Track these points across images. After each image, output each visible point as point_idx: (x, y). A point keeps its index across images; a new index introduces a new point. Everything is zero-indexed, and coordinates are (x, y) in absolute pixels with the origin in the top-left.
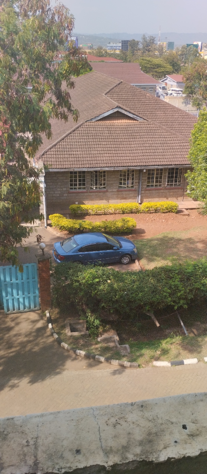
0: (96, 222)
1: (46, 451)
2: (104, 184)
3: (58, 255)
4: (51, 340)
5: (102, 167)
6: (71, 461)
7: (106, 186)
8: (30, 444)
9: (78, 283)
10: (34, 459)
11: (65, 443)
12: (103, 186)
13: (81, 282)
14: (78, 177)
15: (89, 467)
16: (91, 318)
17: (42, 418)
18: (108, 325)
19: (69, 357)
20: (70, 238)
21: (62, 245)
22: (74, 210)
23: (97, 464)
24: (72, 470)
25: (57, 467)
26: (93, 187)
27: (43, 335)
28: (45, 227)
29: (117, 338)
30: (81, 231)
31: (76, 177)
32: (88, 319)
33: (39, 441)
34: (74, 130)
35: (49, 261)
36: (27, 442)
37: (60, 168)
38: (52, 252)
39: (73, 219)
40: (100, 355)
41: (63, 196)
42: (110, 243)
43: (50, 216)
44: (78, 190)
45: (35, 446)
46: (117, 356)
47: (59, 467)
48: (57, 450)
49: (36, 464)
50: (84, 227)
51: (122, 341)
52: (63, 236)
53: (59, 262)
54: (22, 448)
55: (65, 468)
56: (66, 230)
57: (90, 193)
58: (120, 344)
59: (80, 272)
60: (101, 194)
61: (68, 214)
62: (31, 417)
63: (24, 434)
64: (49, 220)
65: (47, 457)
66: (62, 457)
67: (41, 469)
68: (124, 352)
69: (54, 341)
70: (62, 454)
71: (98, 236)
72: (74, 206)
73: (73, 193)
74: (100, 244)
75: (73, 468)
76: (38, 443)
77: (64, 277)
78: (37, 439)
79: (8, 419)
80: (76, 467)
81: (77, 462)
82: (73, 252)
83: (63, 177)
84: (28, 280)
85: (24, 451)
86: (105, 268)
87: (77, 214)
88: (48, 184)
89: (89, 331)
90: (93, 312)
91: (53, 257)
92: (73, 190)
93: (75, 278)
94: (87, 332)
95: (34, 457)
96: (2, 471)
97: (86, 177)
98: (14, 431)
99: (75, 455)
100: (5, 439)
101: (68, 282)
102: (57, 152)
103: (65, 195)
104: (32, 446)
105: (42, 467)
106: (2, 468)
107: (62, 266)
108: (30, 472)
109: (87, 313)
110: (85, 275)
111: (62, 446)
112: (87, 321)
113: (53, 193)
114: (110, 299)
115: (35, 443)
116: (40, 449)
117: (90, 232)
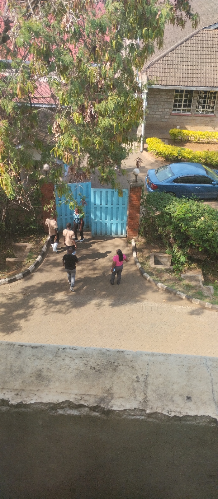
0: (197, 151)
1: (156, 390)
2: (213, 108)
3: (150, 184)
4: (134, 268)
5: (213, 87)
6: (182, 406)
7: (214, 110)
8: (140, 380)
9: (169, 215)
10: (144, 396)
11: (176, 387)
12: (211, 110)
13: (172, 215)
14: (184, 97)
15: (199, 416)
16: (178, 253)
17: (152, 357)
18: (194, 263)
19: (149, 288)
20: (165, 166)
21: (157, 173)
22: (174, 135)
23: (208, 416)
24: (182, 416)
25: (167, 409)
26: (199, 111)
28: (141, 151)
29: (201, 278)
30: (177, 160)
31: (181, 96)
32: (174, 253)
33: (149, 379)
34: (188, 40)
35: (141, 188)
36: (137, 377)
37: (166, 85)
38: (145, 178)
39: (172, 145)
40: (182, 292)
41: (164, 118)
42: (209, 176)
43: (147, 140)
44: (181, 113)
45: (145, 384)
46: (200, 295)
47: (168, 410)
48: (168, 392)
49: (145, 401)
50: (183, 156)
51: (206, 282)
53: (152, 191)
54: (133, 383)
55: (175, 412)
56: (163, 157)
57: (195, 117)
58: (204, 284)
59: (173, 204)
60: (207, 119)
61: (166, 139)
62: (141, 354)
63: (134, 369)
64: (146, 143)
65: (157, 396)
66: (172, 400)
67: (151, 407)
68: (208, 293)
69: (137, 270)
70: (172, 398)
71: (197, 167)
72: (175, 130)
73: (176, 115)
74: (197, 177)
75: (183, 413)
76: (148, 381)
77: (155, 207)
78: (146, 377)
79: (118, 352)
80: (187, 413)
81: (188, 408)
82: (167, 182)
83: (167, 96)
84: (118, 206)
85: (134, 386)
86: (200, 204)
87: (177, 140)
88: (150, 102)
89: (173, 266)
90: (180, 247)
91: (146, 185)
92: (177, 111)
93: (166, 210)
94: (172, 267)
95: (144, 394)
96: (112, 401)
97: (193, 98)
98: (125, 364)
99: (186, 401)
100: (115, 370)
101: (158, 213)
102: (164, 65)
103: (167, 117)
104: (142, 383)
105: (152, 406)
106: (112, 398)
107: (153, 196)
108: (139, 408)
109: (173, 248)
110: (177, 208)
111: (172, 389)
112: (173, 256)
113: (153, 113)
114: (201, 237)
115: (145, 380)
116: (150, 387)
117: (189, 162)
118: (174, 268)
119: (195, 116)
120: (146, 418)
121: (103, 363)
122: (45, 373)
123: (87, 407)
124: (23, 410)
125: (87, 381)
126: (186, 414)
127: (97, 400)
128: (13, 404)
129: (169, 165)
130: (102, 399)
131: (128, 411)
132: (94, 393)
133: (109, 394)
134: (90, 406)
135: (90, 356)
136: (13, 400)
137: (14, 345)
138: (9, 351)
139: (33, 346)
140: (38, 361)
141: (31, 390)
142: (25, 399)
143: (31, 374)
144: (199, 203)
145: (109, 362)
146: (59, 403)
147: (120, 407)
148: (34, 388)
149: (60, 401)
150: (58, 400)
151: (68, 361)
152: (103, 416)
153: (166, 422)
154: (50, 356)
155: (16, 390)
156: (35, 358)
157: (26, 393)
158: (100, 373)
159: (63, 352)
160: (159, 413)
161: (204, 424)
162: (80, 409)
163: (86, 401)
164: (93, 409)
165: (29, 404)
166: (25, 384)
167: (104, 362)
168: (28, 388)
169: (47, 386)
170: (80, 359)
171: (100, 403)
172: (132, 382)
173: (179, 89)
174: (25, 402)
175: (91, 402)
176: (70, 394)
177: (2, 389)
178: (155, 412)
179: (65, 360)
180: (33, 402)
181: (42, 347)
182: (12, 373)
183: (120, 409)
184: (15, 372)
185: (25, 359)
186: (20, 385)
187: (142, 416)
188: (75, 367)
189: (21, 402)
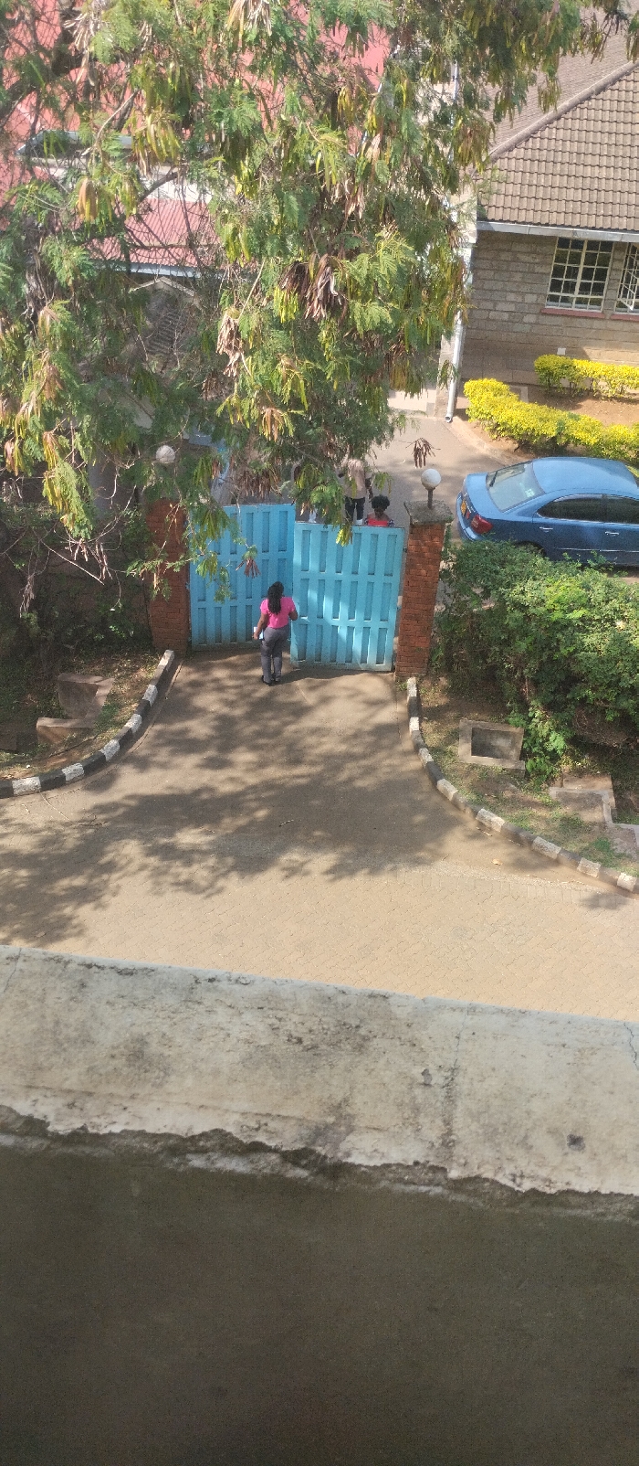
0: (613, 424)
1: (480, 1113)
3: (470, 516)
4: (414, 764)
6: (554, 1164)
8: (432, 1083)
9: (523, 612)
10: (444, 1128)
11: (537, 1106)
13: (532, 610)
14: (582, 261)
15: (605, 1195)
16: (542, 723)
17: (470, 1017)
18: (589, 756)
19: (455, 823)
20: (517, 467)
21: (492, 485)
22: (550, 374)
23: (632, 1195)
24: (553, 1191)
25: (509, 1169)
26: (626, 304)
27: (391, 747)
28: (448, 418)
29: (608, 800)
30: (555, 448)
31: (576, 259)
32: (532, 725)
33: (459, 1079)
34: (603, 89)
35: (443, 526)
36: (423, 1073)
37: (531, 223)
38: (455, 501)
39: (540, 403)
40: (550, 839)
41: (519, 322)
43: (467, 385)
44: (574, 308)
45: (448, 1093)
46: (603, 852)
47: (515, 1171)
48: (513, 1122)
49: (448, 1143)
50: (572, 437)
51: (622, 813)
52: (497, 456)
53: (474, 536)
54: (411, 1089)
55: (533, 1178)
56: (512, 438)
57: (614, 323)
58: (615, 820)
59: (535, 579)
61: (525, 385)
62: (440, 1007)
63: (416, 1049)
64: (463, 395)
65: (480, 1131)
66: (525, 1144)
67: (462, 1161)
68: (625, 844)
69: (422, 770)
70: (526, 1137)
71: (613, 472)
72: (551, 361)
73: (557, 315)
74: (612, 501)
75: (558, 1184)
76: (456, 1085)
77: (482, 586)
78: (453, 1074)
79: (372, 996)
80: (568, 1183)
81: (572, 1170)
82: (523, 513)
83: (534, 256)
84: (371, 578)
85: (414, 1098)
86: (616, 580)
87: (555, 388)
88: (480, 273)
89: (527, 762)
90: (550, 707)
91: (459, 518)
92: (559, 303)
93: (514, 594)
94: (523, 766)
95: (444, 1121)
96: (348, 1138)
97: (610, 263)
98: (390, 1034)
99: (567, 1149)
100: (360, 1048)
101: (489, 605)
102: (529, 162)
103: (530, 319)
104: (439, 1090)
105: (464, 1158)
106: (351, 1130)
107: (479, 552)
108: (428, 1162)
109: (531, 709)
110: (546, 591)
111: (528, 1113)
112: (527, 733)
113: (490, 305)
114: (614, 679)
115: (447, 1082)
116: (461, 1105)
117: (588, 455)
118: (528, 767)
119: (614, 320)
120: (446, 1192)
121: (325, 1026)
122: (154, 1048)
123: (275, 1151)
124: (87, 1150)
125: (276, 1078)
126: (566, 1188)
127: (304, 1132)
128: (61, 1133)
129: (528, 462)
130: (320, 1132)
131: (394, 1168)
132: (297, 1113)
133: (342, 1118)
134: (284, 1149)
135: (287, 1005)
136: (58, 1120)
137: (67, 963)
138: (53, 978)
139: (121, 967)
140: (135, 1011)
141: (112, 1095)
142: (95, 1120)
143: (113, 1048)
144: (612, 579)
145: (345, 1024)
146: (193, 1137)
147: (371, 1158)
148: (122, 1091)
149: (197, 1131)
150: (190, 1129)
151: (221, 1016)
152: (320, 1180)
153: (507, 1206)
154: (171, 1000)
155: (69, 1091)
156: (125, 1002)
157: (97, 1102)
158: (314, 1055)
159: (209, 990)
160: (486, 1180)
161: (618, 1218)
162: (254, 1157)
163: (274, 1135)
164: (294, 1158)
165: (105, 1135)
166: (95, 1076)
167: (328, 1024)
168: (105, 1089)
169: (161, 1085)
170: (258, 1013)
171: (314, 1143)
172: (411, 1087)
173: (569, 236)
174: (93, 1127)
175: (289, 1139)
176: (227, 1111)
177: (30, 1087)
178: (474, 1175)
179: (215, 1012)
180: (117, 1129)
181: (148, 972)
182: (58, 1043)
183: (372, 1164)
184: (68, 1039)
185: (97, 1005)
186: (82, 1078)
187: (438, 1185)
188: (244, 1035)
189: (82, 1128)
